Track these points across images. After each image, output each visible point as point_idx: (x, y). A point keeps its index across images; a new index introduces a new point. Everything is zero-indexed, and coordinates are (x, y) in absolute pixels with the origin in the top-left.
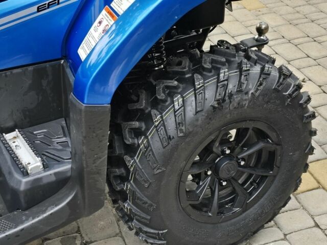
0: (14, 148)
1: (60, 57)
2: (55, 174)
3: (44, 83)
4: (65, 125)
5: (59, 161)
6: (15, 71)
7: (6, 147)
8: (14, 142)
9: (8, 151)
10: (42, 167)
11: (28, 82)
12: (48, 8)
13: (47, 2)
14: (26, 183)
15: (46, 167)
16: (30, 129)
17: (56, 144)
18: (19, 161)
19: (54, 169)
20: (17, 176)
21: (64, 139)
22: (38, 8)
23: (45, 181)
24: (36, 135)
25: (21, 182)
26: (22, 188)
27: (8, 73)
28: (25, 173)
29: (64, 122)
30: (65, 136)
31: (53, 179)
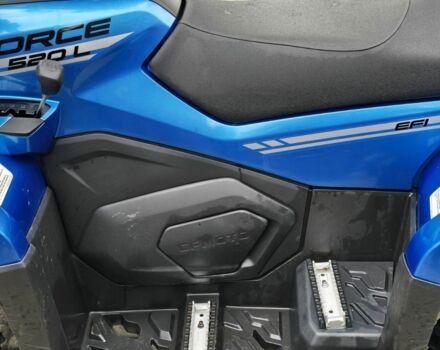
0: (319, 284)
1: (409, 189)
2: (358, 339)
3: (380, 214)
4: (391, 273)
5: (368, 323)
6: (348, 192)
7: (311, 281)
8: (323, 275)
9: (312, 287)
10: (344, 324)
11: (359, 208)
12: (411, 127)
13: (411, 121)
14: (321, 338)
15: (349, 325)
16: (347, 264)
17: (371, 297)
18: (320, 305)
19: (358, 332)
20: (312, 325)
21: (383, 294)
22: (398, 126)
23: (343, 344)
24: (351, 275)
25: (313, 334)
26: (313, 342)
27: (339, 192)
28: (322, 326)
29: (391, 268)
30: (386, 289)
31: (354, 344)
